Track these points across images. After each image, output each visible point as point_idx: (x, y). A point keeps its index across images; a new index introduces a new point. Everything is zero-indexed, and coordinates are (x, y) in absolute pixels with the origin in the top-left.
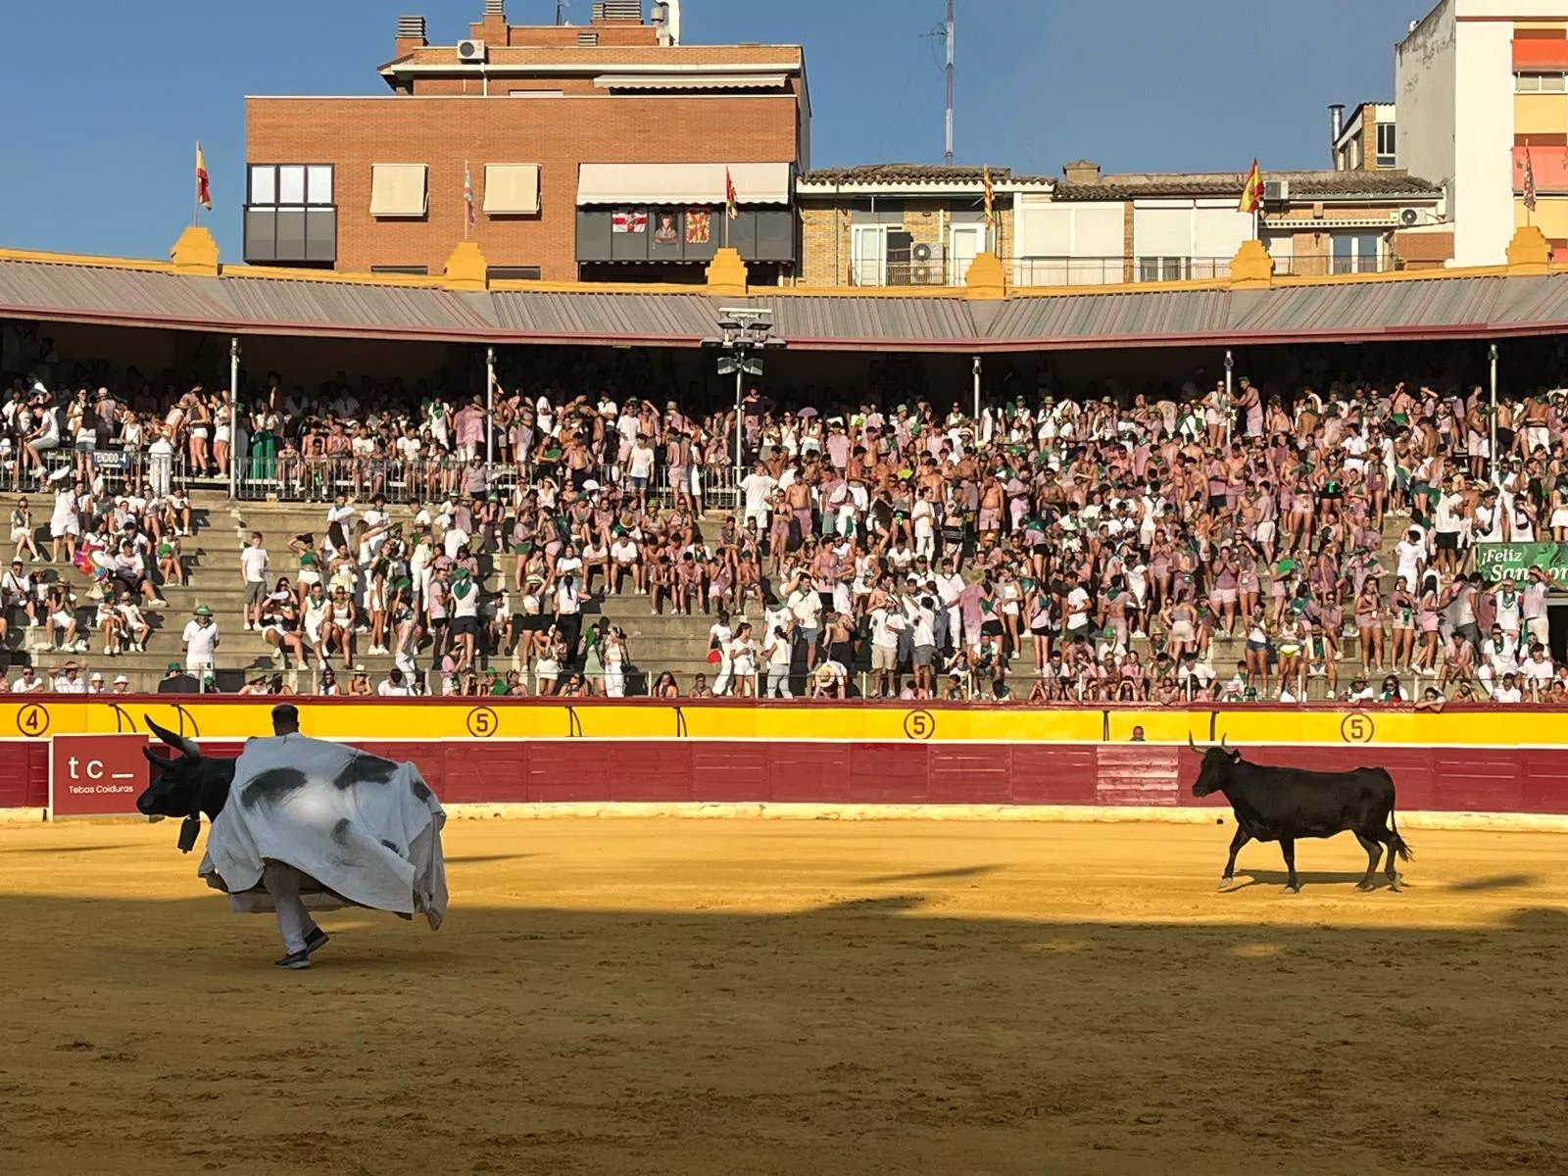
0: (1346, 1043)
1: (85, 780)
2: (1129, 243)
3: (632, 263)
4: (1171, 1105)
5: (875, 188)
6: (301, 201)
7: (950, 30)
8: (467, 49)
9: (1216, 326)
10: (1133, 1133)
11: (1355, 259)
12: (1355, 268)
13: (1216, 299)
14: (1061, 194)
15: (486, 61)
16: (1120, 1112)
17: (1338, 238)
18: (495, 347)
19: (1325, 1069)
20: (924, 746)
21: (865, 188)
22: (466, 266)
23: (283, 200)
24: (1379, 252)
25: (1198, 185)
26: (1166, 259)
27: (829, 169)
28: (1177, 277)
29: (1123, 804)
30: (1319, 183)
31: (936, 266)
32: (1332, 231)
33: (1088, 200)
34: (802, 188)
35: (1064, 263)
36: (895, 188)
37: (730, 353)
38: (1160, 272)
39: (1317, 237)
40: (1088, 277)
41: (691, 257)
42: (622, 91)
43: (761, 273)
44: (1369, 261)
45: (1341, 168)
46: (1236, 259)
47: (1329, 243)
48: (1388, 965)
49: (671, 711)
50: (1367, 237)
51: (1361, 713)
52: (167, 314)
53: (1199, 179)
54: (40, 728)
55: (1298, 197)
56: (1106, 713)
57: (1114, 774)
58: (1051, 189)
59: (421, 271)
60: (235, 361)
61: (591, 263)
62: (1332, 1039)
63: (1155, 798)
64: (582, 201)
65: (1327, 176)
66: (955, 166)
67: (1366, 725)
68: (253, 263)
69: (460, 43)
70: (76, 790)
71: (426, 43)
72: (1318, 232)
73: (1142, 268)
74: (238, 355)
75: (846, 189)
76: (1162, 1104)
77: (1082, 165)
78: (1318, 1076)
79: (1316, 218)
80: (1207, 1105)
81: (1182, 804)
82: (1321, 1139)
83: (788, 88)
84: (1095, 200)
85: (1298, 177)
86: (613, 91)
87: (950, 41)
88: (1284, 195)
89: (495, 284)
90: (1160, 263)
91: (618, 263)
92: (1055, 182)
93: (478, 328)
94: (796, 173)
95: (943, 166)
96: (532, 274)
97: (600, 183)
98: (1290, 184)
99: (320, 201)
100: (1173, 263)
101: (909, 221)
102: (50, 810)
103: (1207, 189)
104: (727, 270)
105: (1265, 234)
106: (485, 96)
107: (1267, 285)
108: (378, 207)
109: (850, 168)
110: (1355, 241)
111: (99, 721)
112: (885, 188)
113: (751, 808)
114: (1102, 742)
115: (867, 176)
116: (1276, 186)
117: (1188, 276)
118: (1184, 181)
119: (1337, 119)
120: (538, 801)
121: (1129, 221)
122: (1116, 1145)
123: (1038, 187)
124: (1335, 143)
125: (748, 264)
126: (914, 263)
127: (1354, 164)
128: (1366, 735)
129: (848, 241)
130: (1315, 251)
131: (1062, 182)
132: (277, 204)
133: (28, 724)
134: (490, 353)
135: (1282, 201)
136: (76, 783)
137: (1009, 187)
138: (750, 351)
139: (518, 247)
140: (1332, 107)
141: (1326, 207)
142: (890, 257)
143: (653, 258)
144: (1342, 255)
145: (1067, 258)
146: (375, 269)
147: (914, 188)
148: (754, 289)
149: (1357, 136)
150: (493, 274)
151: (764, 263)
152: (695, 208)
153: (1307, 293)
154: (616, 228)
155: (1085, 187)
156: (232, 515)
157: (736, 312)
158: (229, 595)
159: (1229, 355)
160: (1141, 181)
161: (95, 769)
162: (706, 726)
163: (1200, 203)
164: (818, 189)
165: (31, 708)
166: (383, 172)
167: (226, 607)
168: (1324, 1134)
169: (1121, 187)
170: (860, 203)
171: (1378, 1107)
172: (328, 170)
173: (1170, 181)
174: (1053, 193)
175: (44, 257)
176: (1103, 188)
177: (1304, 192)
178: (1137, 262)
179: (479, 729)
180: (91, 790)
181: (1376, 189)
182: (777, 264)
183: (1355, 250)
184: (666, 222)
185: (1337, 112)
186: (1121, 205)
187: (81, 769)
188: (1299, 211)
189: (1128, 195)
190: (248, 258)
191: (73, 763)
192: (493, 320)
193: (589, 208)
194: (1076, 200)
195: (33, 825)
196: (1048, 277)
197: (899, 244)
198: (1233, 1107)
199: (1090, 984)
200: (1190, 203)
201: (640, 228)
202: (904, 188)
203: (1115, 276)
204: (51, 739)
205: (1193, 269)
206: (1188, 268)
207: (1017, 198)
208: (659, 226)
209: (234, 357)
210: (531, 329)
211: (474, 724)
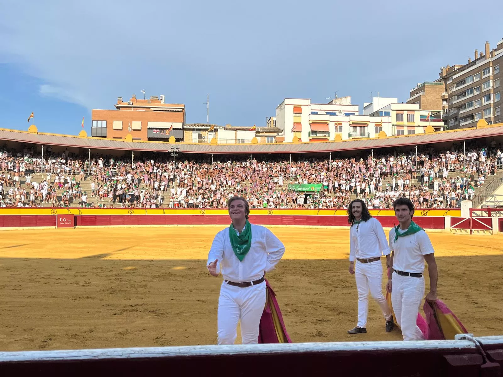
1: (63, 222)
2: (236, 137)
3: (156, 138)
5: (196, 127)
6: (101, 126)
7: (208, 103)
8: (129, 103)
9: (249, 150)
12: (270, 142)
13: (249, 146)
14: (225, 129)
15: (132, 105)
17: (267, 137)
20: (203, 216)
21: (194, 127)
22: (129, 138)
24: (274, 140)
27: (189, 124)
28: (243, 143)
31: (206, 141)
33: (230, 130)
34: (184, 127)
36: (199, 127)
37: (173, 153)
38: (241, 142)
40: (229, 142)
41: (166, 137)
42: (155, 110)
43: (178, 140)
44: (272, 141)
45: (268, 127)
46: (252, 140)
49: (163, 210)
50: (272, 137)
51: (271, 210)
52: (78, 145)
53: (247, 128)
54: (55, 213)
59: (121, 138)
61: (150, 138)
64: (148, 127)
65: (266, 128)
66: (209, 124)
67: (271, 212)
68: (93, 136)
70: (62, 223)
71: (122, 102)
72: (264, 136)
74: (90, 152)
75: (191, 127)
77: (229, 125)
79: (264, 134)
83: (182, 111)
85: (262, 128)
86: (153, 110)
87: (208, 104)
88: (259, 130)
89: (134, 141)
90: (241, 140)
91: (154, 138)
92: (224, 127)
93: (131, 148)
94: (183, 124)
95: (207, 124)
96: (140, 139)
97: (151, 125)
99: (104, 127)
100: (243, 140)
101: (201, 133)
102: (57, 227)
104: (172, 139)
105: (256, 136)
106: (132, 111)
107: (257, 144)
108: (114, 128)
109: (192, 124)
110: (270, 138)
111: (65, 212)
112: (198, 127)
113: (176, 225)
115: (195, 125)
116: (258, 129)
117: (245, 143)
118: (244, 128)
121: (236, 134)
123: (222, 128)
124: (267, 123)
125: (176, 139)
126: (202, 139)
127: (270, 126)
129: (192, 135)
130: (264, 139)
131: (225, 127)
132: (97, 127)
133: (53, 212)
134: (133, 152)
136: (61, 222)
137: (217, 128)
138: (176, 153)
139: (137, 135)
141: (266, 132)
142: (199, 138)
143: (160, 137)
144: (268, 140)
145: (226, 139)
146: (114, 138)
147: (202, 127)
148: (177, 143)
149: (270, 122)
150: (134, 139)
151: (178, 139)
152: (167, 129)
153: (263, 146)
154: (154, 132)
155: (229, 128)
157: (174, 146)
159: (251, 155)
160: (237, 127)
161: (65, 220)
162: (168, 213)
163: (247, 131)
164: (187, 127)
165: (53, 210)
166: (115, 122)
169: (235, 128)
170: (194, 130)
172: (106, 122)
173: (242, 128)
175: (57, 135)
176: (232, 128)
177: (262, 130)
178: (237, 140)
180: (64, 223)
181: (273, 130)
182: (180, 139)
183: (270, 139)
184: (162, 131)
185: (267, 118)
188: (262, 133)
189: (236, 130)
191: (61, 219)
192: (133, 147)
193: (149, 129)
194: (228, 130)
195: (53, 229)
196: (224, 142)
197: (200, 136)
200: (245, 131)
201: (158, 132)
202: (201, 127)
203: (234, 142)
204: (57, 215)
206: (245, 141)
207: (219, 129)
208: (161, 132)
210: (140, 148)
211: (130, 212)
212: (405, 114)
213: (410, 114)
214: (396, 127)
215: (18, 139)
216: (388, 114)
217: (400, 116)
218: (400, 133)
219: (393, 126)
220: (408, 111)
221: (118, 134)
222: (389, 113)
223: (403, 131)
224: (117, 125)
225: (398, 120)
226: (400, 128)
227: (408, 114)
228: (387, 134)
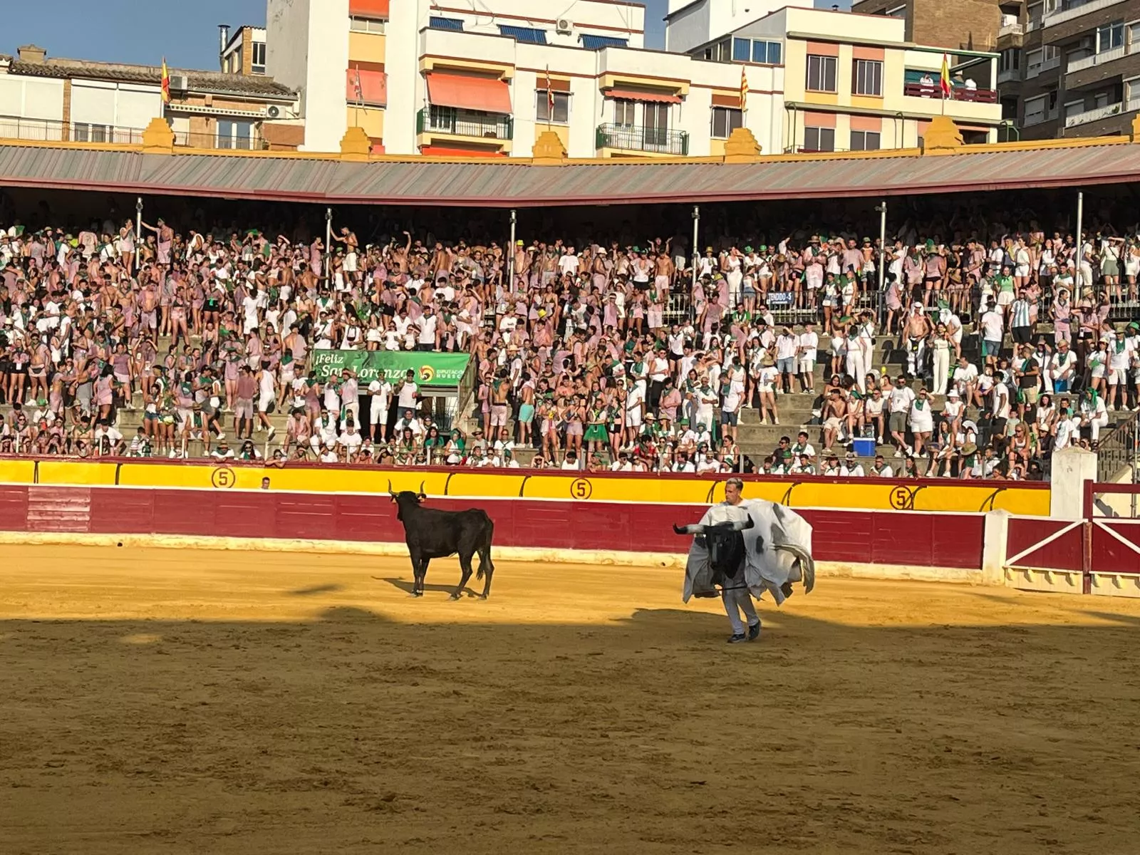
0: (204, 704)
2: (67, 110)
4: (73, 753)
9: (131, 177)
10: (43, 774)
11: (234, 139)
12: (234, 146)
13: (132, 159)
14: (15, 69)
16: (33, 759)
17: (223, 122)
19: (188, 723)
24: (252, 135)
25: (120, 72)
26: (94, 126)
28: (103, 140)
29: (47, 531)
30: (210, 80)
32: (218, 117)
33: (36, 75)
35: (16, 121)
38: (90, 135)
39: (207, 120)
40: (34, 134)
44: (243, 141)
45: (226, 71)
46: (147, 130)
47: (216, 126)
48: (237, 648)
50: (244, 124)
51: (226, 468)
53: (122, 68)
55: (194, 89)
56: (37, 462)
57: (40, 508)
58: (7, 64)
62: (195, 701)
63: (72, 526)
65: (215, 76)
67: (229, 476)
72: (208, 116)
73: (76, 130)
76: (65, 753)
77: (32, 49)
78: (182, 728)
79: (207, 106)
80: (99, 751)
81: (92, 531)
82: (181, 773)
84: (41, 75)
85: (195, 75)
88: (184, 86)
90: (90, 128)
92: (11, 60)
98: (189, 79)
100: (100, 129)
103: (127, 77)
105: (169, 114)
107: (170, 152)
110: (234, 126)
114: (33, 484)
116: (179, 80)
117: (111, 140)
118: (110, 68)
119: (224, 35)
121: (67, 95)
122: (29, 784)
124: (222, 53)
127: (236, 70)
128: (229, 484)
130: (206, 131)
131: (16, 60)
135: (182, 91)
140: (221, 26)
141: (214, 98)
144: (225, 135)
145: (19, 118)
149: (238, 50)
153: (198, 161)
155: (34, 65)
159: (140, 200)
160: (78, 65)
163: (122, 86)
168: (185, 770)
169: (62, 68)
171: (222, 749)
173: (100, 67)
174: (9, 67)
176: (48, 67)
177: (198, 86)
178: (72, 127)
181: (250, 90)
183: (234, 132)
185: (224, 30)
186: (62, 82)
188: (195, 99)
189: (68, 75)
194: (26, 74)
196: (4, 130)
198: (117, 752)
199: (16, 665)
200: (114, 85)
203: (55, 135)
205: (115, 137)
206: (111, 134)
212: (845, 56)
213: (862, 61)
214: (800, 114)
216: (770, 55)
217: (822, 66)
218: (818, 141)
219: (789, 107)
220: (855, 44)
222: (776, 48)
223: (829, 135)
225: (812, 84)
226: (820, 122)
227: (855, 60)
228: (763, 139)
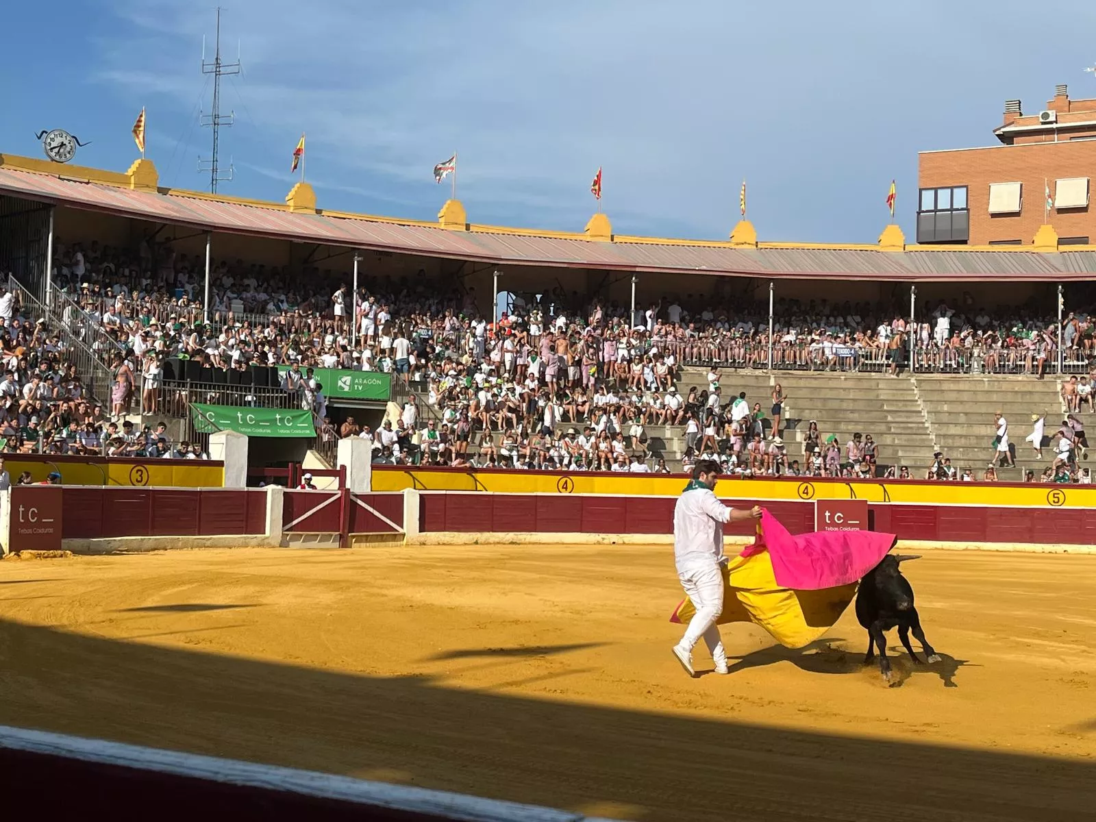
1: (833, 524)
6: (949, 207)
8: (1046, 116)
15: (1056, 122)
18: (1064, 284)
22: (1046, 239)
23: (939, 208)
52: (876, 273)
54: (810, 495)
59: (1018, 242)
60: (913, 297)
68: (921, 243)
69: (1041, 114)
70: (831, 529)
71: (1021, 115)
74: (915, 294)
89: (1063, 248)
93: (1054, 274)
96: (1084, 240)
99: (960, 207)
106: (1056, 142)
108: (993, 208)
111: (841, 492)
120: (1090, 544)
132: (936, 210)
133: (804, 493)
134: (1060, 287)
136: (829, 525)
139: (1074, 227)
146: (991, 243)
150: (1061, 241)
156: (912, 381)
158: (910, 425)
161: (839, 518)
165: (805, 485)
166: (996, 189)
167: (909, 431)
172: (965, 189)
179: (1054, 502)
180: (837, 529)
187: (831, 518)
190: (919, 241)
191: (827, 514)
192: (1062, 268)
204: (815, 501)
209: (913, 295)
210: (1085, 273)
211: (1051, 498)
215: (704, 267)
221: (1005, 229)
224: (1005, 196)
